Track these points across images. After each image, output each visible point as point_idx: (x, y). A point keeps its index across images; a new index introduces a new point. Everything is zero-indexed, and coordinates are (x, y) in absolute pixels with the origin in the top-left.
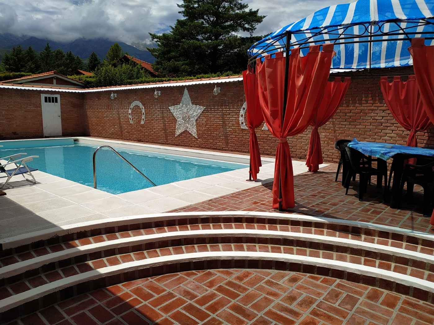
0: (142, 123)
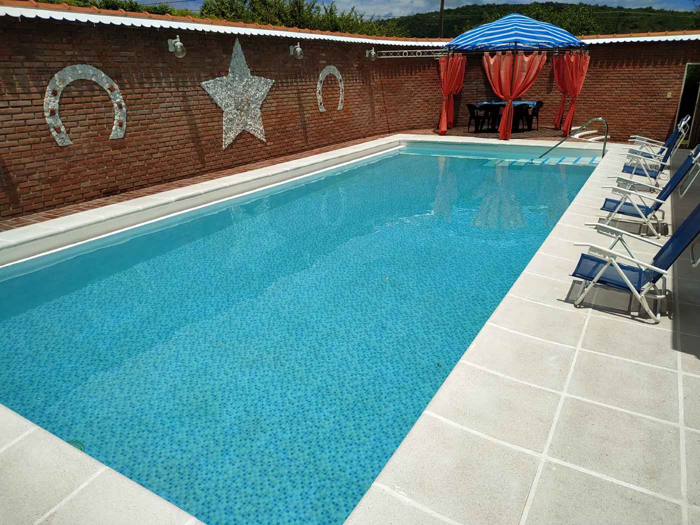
0: (116, 133)
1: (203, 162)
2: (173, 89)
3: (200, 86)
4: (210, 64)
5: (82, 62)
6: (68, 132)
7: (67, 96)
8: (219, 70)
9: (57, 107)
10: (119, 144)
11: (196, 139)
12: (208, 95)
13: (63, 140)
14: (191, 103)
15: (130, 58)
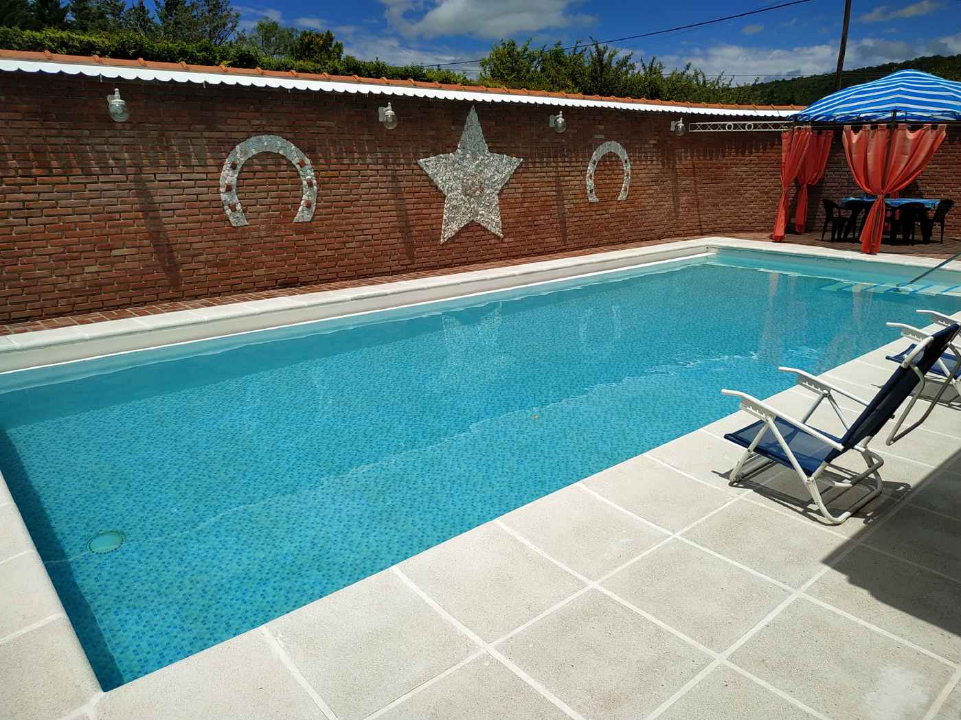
0: (303, 215)
1: (412, 258)
2: (379, 167)
3: (417, 164)
4: (432, 137)
5: (269, 133)
6: (244, 211)
7: (247, 171)
8: (444, 145)
9: (234, 182)
10: (305, 229)
11: (405, 229)
12: (427, 175)
13: (237, 219)
14: (403, 184)
15: (328, 128)
